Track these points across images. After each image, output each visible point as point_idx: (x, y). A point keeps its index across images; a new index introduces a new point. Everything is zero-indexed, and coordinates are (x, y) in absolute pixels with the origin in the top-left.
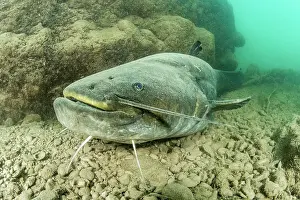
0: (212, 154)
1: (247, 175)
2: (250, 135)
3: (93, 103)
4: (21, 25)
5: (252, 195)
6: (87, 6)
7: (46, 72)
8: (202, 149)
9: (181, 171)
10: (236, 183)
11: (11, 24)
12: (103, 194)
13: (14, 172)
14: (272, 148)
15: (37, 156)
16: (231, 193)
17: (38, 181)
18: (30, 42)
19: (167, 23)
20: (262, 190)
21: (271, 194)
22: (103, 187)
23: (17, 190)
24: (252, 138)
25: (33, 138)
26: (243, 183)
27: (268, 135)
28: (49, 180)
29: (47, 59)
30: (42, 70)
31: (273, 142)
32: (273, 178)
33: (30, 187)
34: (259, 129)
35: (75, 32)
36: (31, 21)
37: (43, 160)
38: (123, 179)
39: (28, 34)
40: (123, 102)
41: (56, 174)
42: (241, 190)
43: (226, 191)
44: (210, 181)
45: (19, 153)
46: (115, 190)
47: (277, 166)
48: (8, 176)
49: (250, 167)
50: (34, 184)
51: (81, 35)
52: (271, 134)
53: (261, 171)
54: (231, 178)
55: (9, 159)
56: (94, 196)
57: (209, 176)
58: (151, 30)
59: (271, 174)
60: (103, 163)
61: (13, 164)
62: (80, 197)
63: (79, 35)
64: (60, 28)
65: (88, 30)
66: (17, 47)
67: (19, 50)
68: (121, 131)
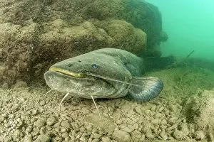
0: (141, 114)
1: (163, 126)
2: (166, 102)
3: (72, 74)
4: (19, 19)
5: (166, 138)
6: (63, 9)
7: (33, 54)
8: (135, 110)
9: (122, 123)
10: (156, 130)
11: (12, 17)
12: (78, 136)
13: (18, 123)
14: (180, 110)
15: (31, 112)
16: (153, 136)
17: (34, 129)
18: (24, 32)
19: (116, 25)
20: (172, 135)
21: (177, 137)
22: (77, 132)
23: (22, 135)
24: (168, 104)
25: (26, 99)
26: (160, 131)
27: (178, 102)
28: (42, 128)
29: (34, 45)
30: (30, 52)
31: (181, 107)
32: (179, 128)
33: (30, 133)
34: (173, 98)
35: (54, 27)
36: (25, 17)
37: (35, 115)
38: (89, 128)
39: (23, 26)
40: (88, 74)
41: (45, 124)
42: (159, 135)
43: (150, 135)
44: (140, 129)
45: (18, 109)
46: (85, 134)
47: (182, 121)
48: (14, 125)
49: (165, 121)
50: (32, 131)
51: (58, 30)
52: (181, 102)
53: (172, 124)
54: (153, 128)
55: (11, 113)
56: (72, 137)
57: (139, 127)
58: (105, 29)
59: (179, 126)
60: (75, 118)
61: (15, 117)
62: (63, 139)
63: (57, 30)
64: (44, 24)
65: (63, 27)
66: (15, 34)
67: (16, 37)
68: (87, 89)
